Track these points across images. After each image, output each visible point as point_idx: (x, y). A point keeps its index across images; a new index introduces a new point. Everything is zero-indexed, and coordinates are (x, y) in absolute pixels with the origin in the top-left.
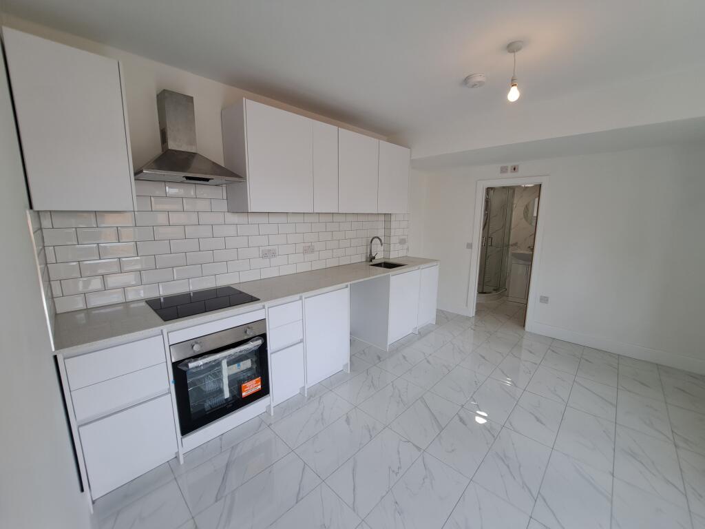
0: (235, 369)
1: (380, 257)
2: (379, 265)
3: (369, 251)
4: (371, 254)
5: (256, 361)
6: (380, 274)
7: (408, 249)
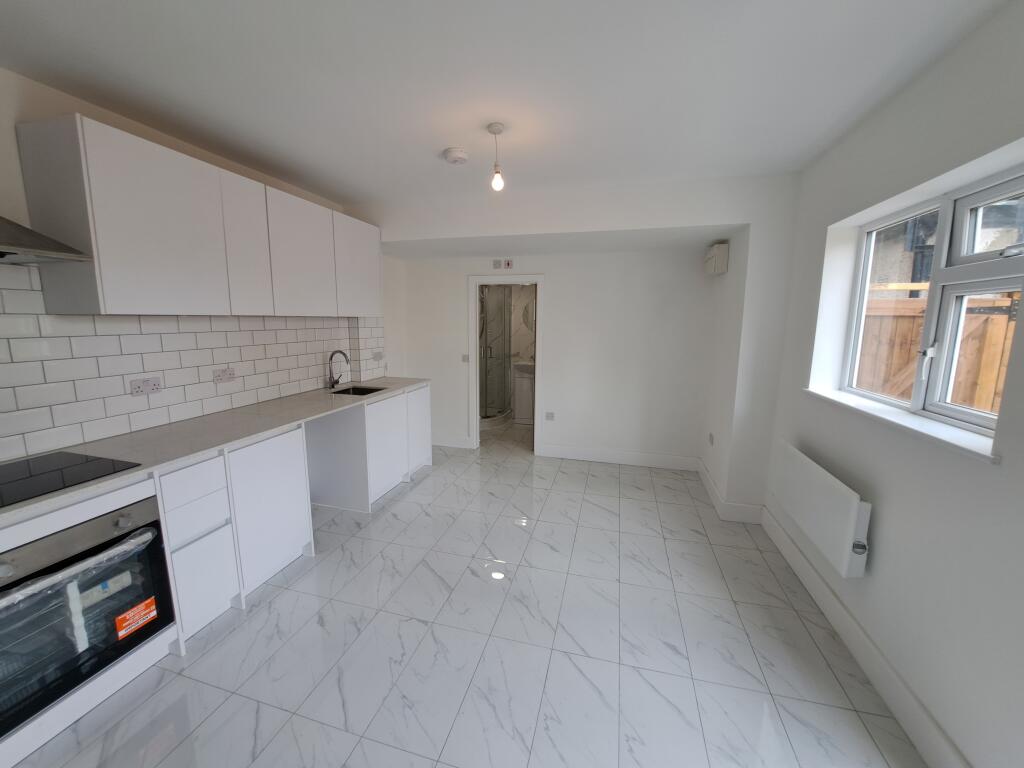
0: (97, 594)
1: (345, 380)
2: (345, 392)
3: (328, 373)
4: (331, 377)
5: (141, 572)
6: (349, 404)
7: (386, 367)
